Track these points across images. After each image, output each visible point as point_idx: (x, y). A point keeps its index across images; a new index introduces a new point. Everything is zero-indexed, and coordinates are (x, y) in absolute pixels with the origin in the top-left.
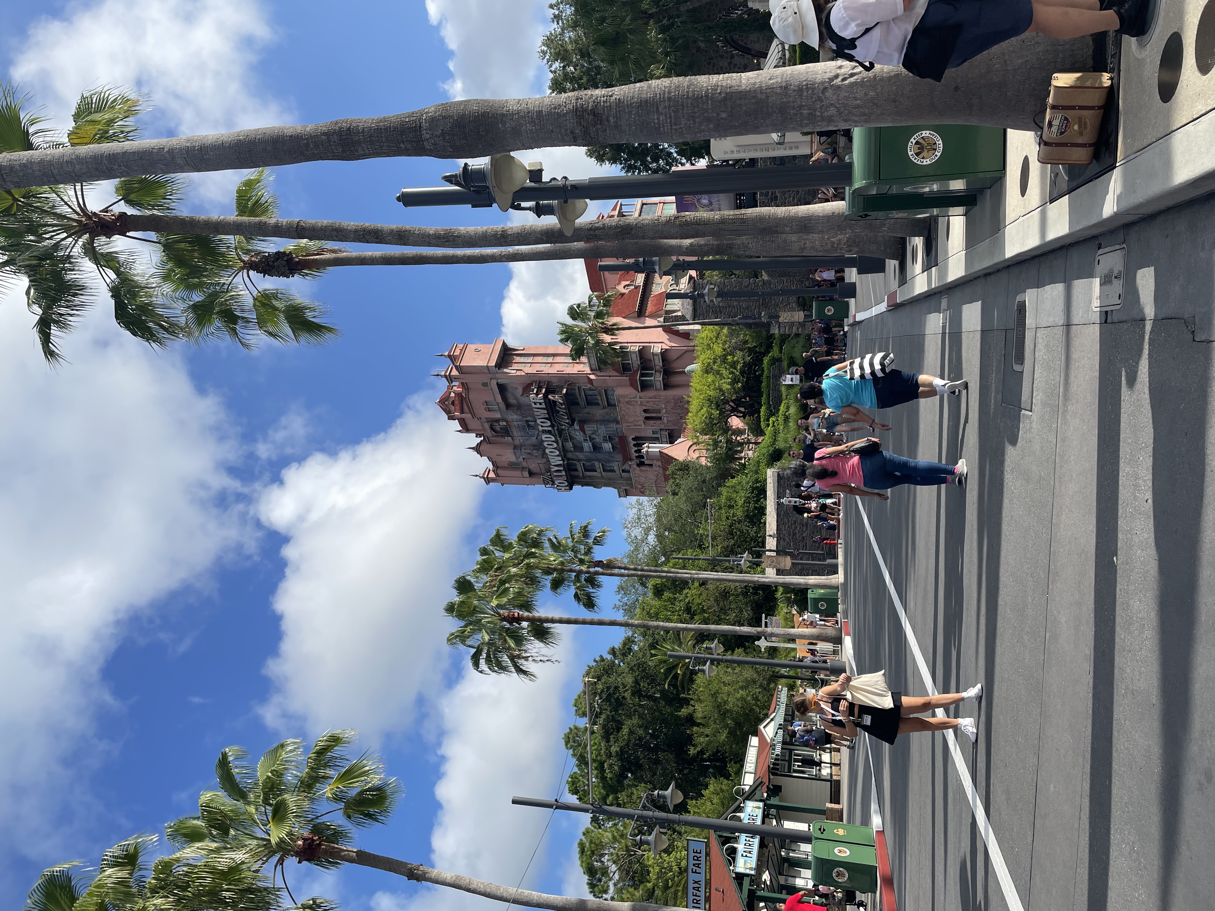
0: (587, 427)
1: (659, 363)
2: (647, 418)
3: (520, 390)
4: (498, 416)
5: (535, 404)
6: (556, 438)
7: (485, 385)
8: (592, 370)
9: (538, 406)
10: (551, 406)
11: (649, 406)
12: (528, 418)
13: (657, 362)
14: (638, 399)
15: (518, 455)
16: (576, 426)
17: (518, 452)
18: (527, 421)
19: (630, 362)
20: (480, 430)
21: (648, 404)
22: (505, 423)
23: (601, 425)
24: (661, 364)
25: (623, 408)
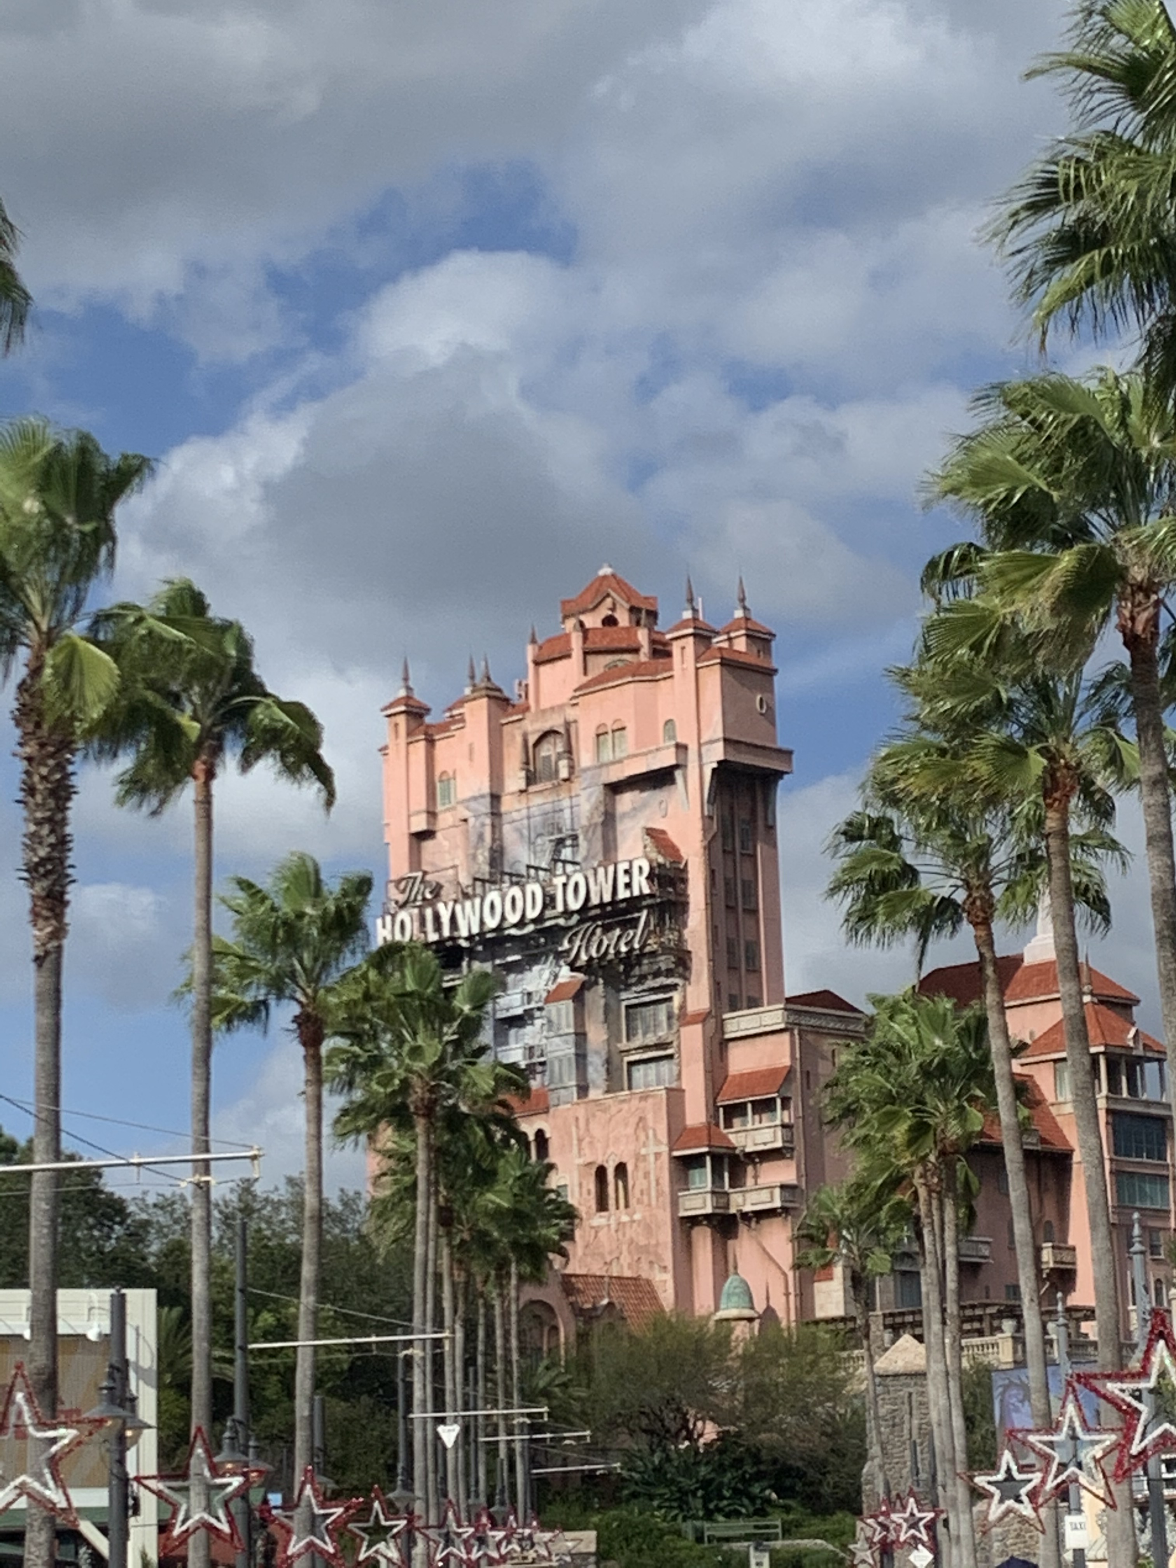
2: (601, 1172)
3: (660, 824)
4: (585, 758)
5: (627, 872)
6: (534, 921)
7: (670, 729)
8: (723, 1021)
9: (623, 879)
10: (621, 913)
11: (635, 1182)
12: (583, 844)
13: (752, 1197)
14: (652, 1149)
15: (473, 805)
16: (565, 977)
17: (484, 806)
18: (575, 838)
19: (749, 1126)
21: (640, 1174)
22: (564, 773)
23: (572, 1044)
24: (748, 1208)
25: (625, 1106)
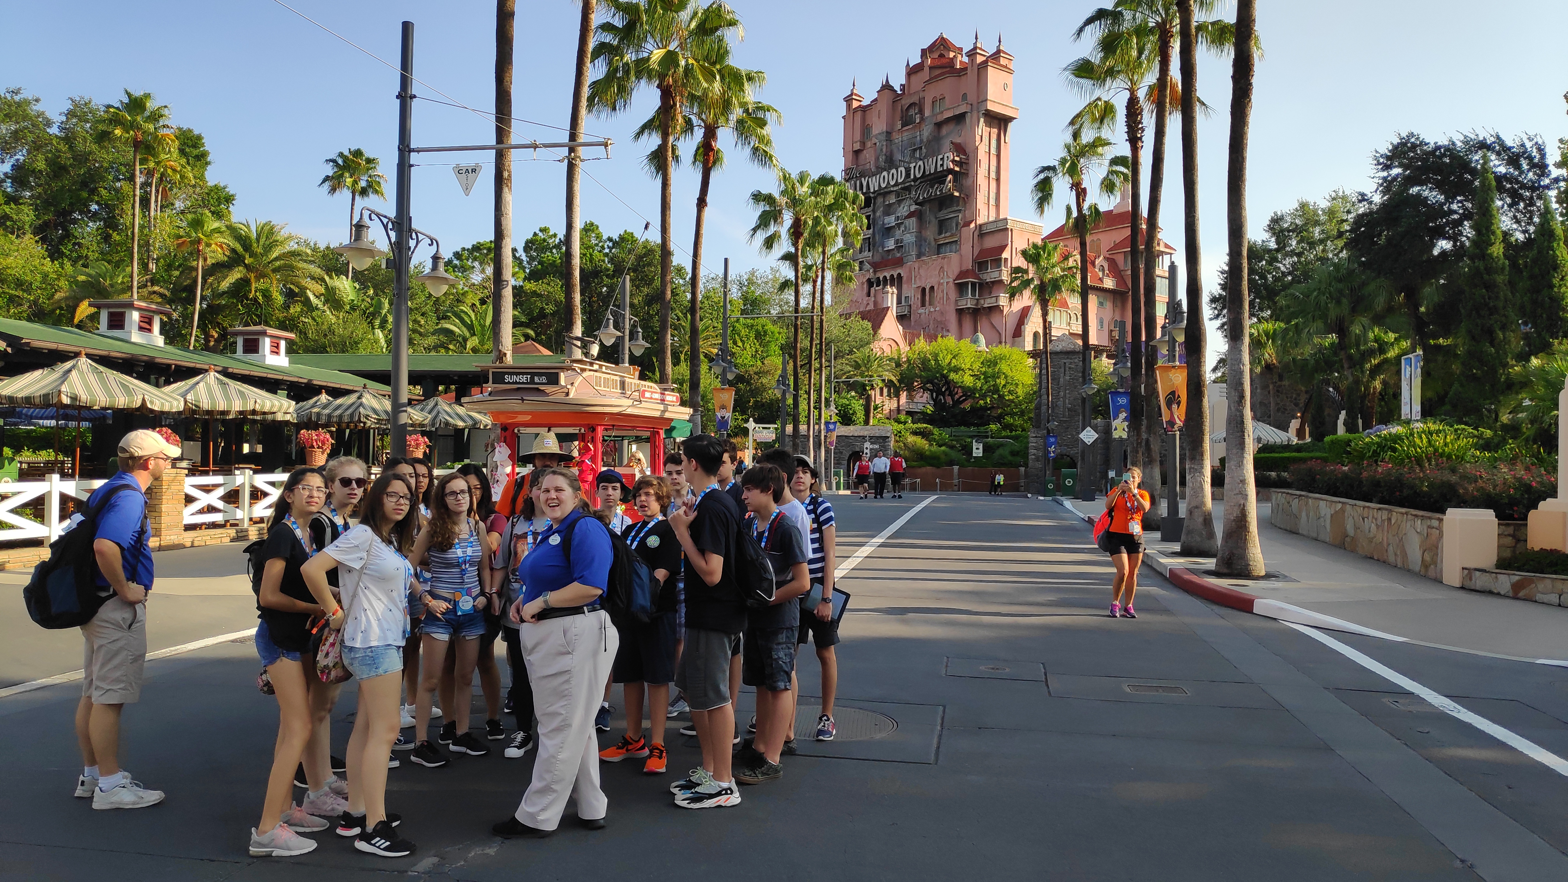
0: (913, 220)
1: (987, 303)
2: (924, 290)
3: (958, 140)
4: (927, 113)
5: (942, 159)
6: (901, 183)
7: (965, 96)
8: (980, 226)
9: (940, 163)
10: (939, 178)
11: (938, 294)
12: (924, 150)
13: (988, 301)
14: (946, 280)
15: (879, 137)
16: (913, 208)
17: (883, 137)
18: (921, 148)
19: (989, 270)
20: (909, 91)
21: (940, 291)
22: (918, 121)
23: (916, 237)
24: (986, 306)
25: (935, 262)
